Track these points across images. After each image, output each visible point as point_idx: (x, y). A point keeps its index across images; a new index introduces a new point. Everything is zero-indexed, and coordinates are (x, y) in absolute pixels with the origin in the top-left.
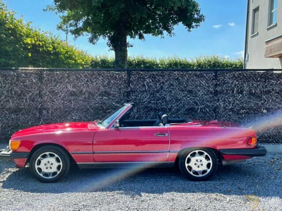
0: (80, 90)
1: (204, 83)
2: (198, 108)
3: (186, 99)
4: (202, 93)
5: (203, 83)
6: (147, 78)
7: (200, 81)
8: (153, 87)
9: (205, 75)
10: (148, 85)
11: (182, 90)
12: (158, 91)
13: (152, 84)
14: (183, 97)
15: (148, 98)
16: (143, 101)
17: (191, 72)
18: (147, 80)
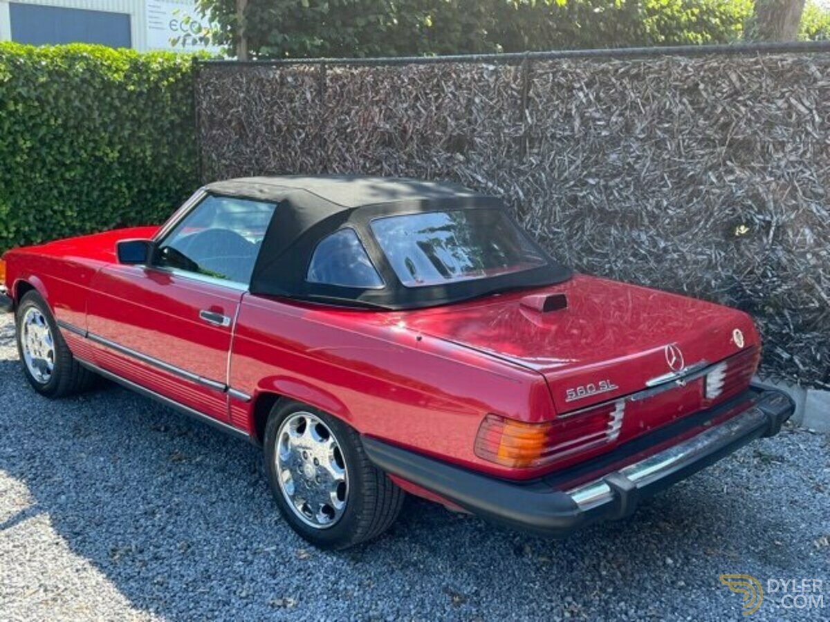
0: (401, 128)
1: (807, 108)
2: (769, 223)
3: (719, 178)
4: (793, 158)
5: (803, 109)
6: (581, 89)
7: (787, 101)
8: (599, 123)
9: (813, 68)
10: (582, 116)
11: (707, 142)
12: (614, 141)
13: (597, 111)
14: (705, 172)
15: (577, 168)
16: (562, 178)
17: (752, 60)
18: (581, 94)
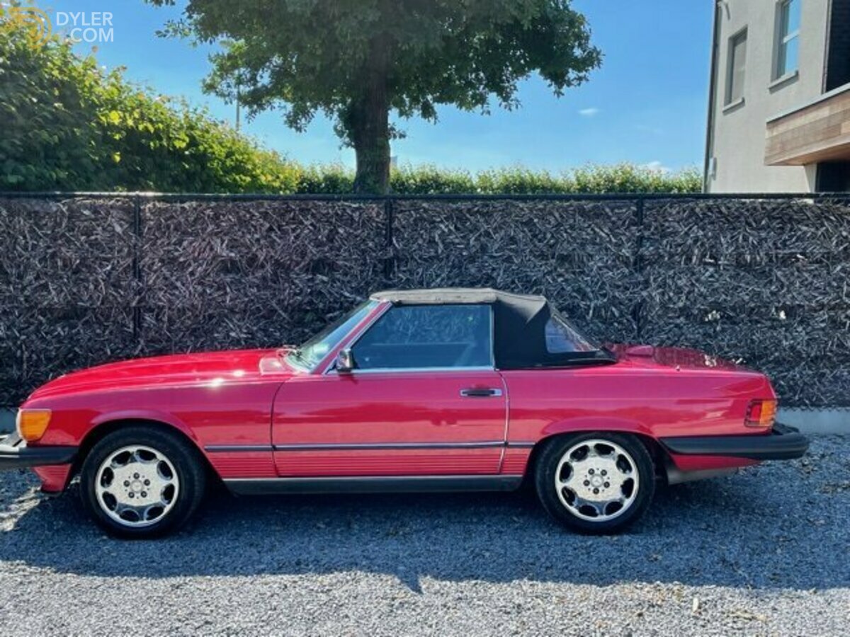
0: (250, 255)
1: (607, 234)
2: (589, 306)
3: (554, 280)
4: (600, 264)
5: (603, 235)
6: (441, 222)
7: (592, 230)
8: (459, 246)
9: (607, 210)
10: (443, 242)
11: (543, 256)
12: (472, 259)
13: (457, 237)
14: (544, 276)
15: (442, 280)
17: (568, 204)
18: (442, 226)
